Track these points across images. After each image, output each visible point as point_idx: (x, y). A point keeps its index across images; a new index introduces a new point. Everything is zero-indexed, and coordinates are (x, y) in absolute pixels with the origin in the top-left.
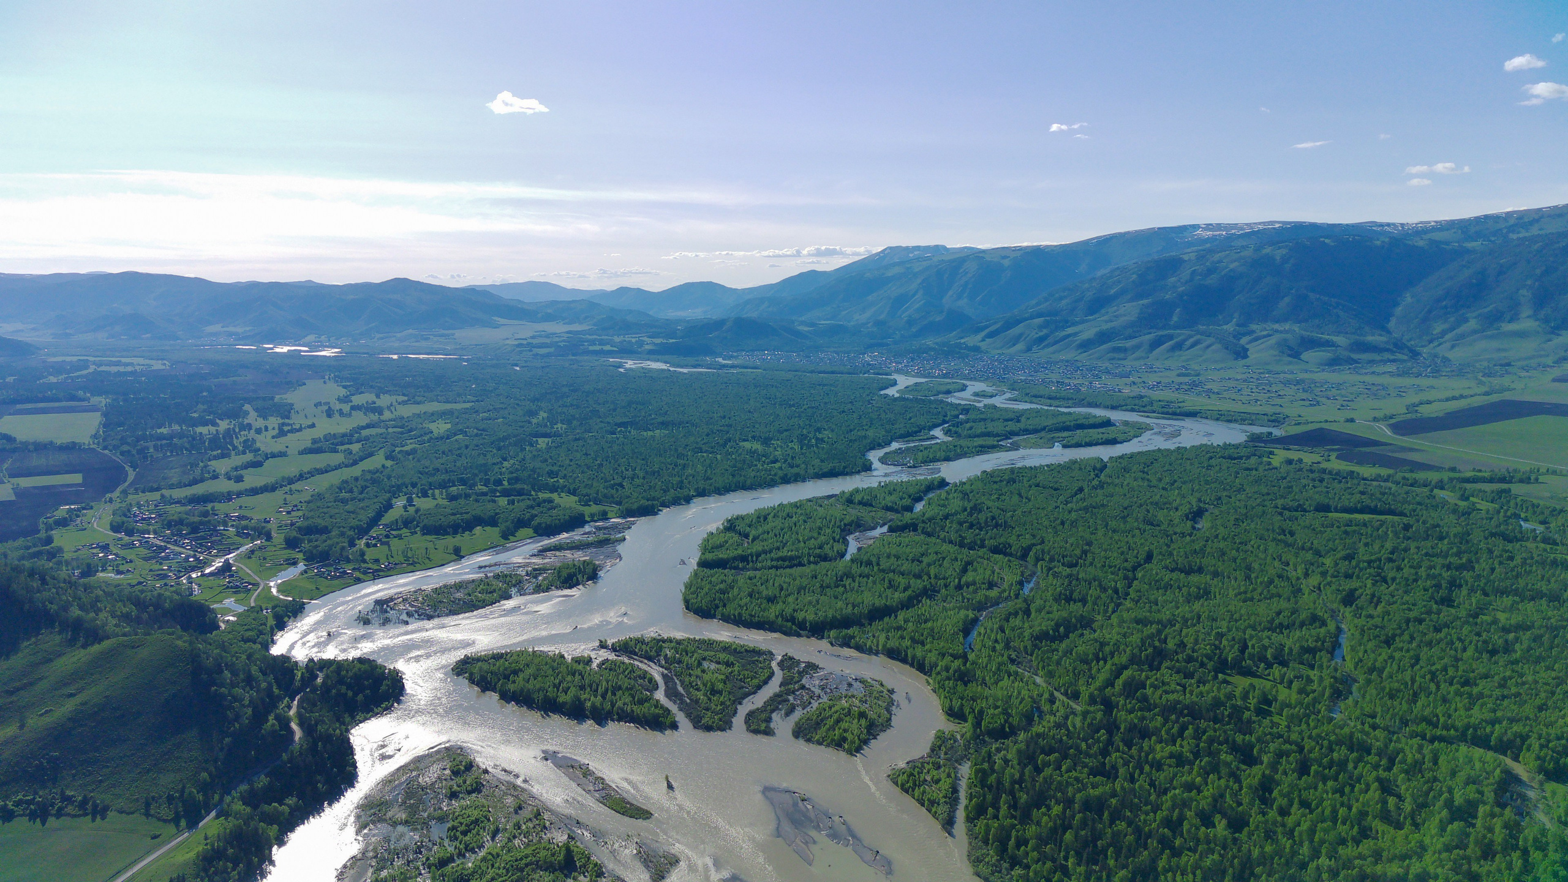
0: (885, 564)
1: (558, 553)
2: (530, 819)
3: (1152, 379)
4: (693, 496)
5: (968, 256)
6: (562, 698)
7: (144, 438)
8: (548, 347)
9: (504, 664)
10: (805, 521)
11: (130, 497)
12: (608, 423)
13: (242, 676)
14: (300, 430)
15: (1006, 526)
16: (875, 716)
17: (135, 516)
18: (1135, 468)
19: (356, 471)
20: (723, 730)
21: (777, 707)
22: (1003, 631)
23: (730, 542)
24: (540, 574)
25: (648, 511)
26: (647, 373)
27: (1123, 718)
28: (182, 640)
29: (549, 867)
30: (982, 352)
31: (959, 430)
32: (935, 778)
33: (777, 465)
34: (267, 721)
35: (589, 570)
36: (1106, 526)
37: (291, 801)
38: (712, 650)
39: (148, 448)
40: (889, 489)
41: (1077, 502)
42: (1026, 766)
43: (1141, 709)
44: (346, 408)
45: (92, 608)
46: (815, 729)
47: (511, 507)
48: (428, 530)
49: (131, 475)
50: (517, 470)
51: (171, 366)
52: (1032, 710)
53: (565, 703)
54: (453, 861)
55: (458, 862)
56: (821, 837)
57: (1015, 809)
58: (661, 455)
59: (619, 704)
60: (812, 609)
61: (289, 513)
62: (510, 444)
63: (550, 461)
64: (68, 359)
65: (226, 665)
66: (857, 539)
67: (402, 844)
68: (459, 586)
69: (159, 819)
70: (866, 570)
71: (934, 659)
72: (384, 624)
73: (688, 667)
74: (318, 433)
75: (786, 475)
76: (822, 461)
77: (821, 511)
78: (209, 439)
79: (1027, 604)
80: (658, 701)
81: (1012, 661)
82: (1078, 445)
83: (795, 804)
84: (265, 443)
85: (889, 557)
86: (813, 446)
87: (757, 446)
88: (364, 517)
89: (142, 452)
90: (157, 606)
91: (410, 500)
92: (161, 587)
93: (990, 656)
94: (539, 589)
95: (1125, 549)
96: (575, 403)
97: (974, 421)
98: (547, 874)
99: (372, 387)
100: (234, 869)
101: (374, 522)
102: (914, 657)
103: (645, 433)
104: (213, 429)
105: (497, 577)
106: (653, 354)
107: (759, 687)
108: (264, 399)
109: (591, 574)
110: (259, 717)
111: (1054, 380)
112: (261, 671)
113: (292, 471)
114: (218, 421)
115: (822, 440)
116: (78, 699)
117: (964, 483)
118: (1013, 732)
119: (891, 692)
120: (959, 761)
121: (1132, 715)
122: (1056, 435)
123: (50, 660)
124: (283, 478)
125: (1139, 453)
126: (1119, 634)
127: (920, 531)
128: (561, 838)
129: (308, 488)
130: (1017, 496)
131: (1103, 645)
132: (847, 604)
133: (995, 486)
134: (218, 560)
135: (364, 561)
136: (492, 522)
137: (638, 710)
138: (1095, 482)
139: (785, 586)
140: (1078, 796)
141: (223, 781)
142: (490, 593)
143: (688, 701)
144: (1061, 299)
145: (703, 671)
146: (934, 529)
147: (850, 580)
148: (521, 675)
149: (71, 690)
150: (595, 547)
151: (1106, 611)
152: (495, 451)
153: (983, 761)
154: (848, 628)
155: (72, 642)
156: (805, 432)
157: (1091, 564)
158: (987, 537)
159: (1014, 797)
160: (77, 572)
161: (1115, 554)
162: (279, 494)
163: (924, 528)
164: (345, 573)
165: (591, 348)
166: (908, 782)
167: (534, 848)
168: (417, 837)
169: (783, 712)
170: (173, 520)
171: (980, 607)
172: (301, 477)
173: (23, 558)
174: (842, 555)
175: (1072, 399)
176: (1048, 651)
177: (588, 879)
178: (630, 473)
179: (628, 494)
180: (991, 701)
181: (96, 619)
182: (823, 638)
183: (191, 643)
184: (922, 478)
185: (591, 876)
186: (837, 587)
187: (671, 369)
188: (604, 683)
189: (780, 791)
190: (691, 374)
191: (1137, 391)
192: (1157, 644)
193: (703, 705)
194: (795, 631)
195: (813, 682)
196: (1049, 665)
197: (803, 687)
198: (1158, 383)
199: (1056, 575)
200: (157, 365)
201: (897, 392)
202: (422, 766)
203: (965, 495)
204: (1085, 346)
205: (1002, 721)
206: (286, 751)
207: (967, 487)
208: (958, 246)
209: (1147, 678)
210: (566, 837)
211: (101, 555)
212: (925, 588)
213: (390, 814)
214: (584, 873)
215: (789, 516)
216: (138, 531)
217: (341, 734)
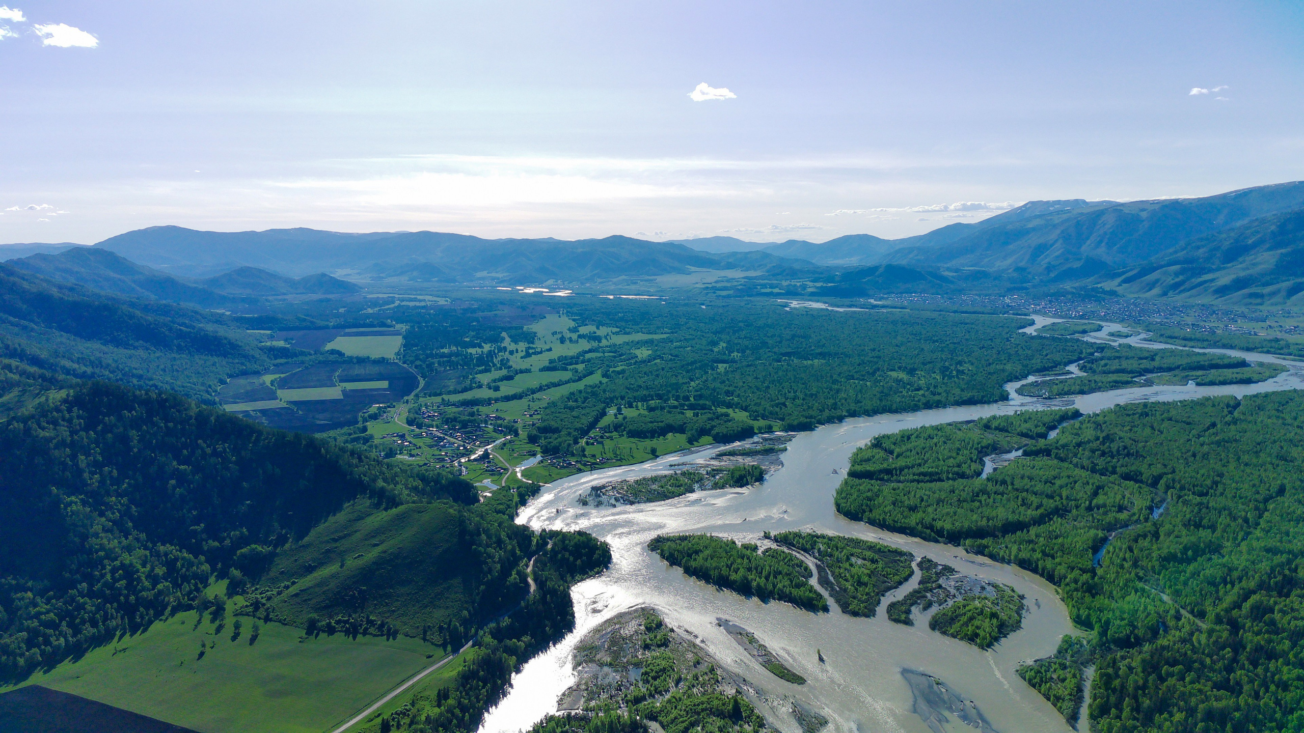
0: (1018, 484)
1: (731, 458)
2: (706, 673)
3: (1289, 324)
4: (846, 416)
5: (1106, 209)
6: (733, 577)
7: (432, 356)
8: (726, 290)
9: (688, 545)
10: (945, 443)
11: (421, 399)
12: (775, 353)
13: (494, 539)
14: (541, 352)
15: (1138, 455)
16: (1006, 618)
17: (424, 413)
18: (1269, 406)
19: (580, 385)
20: (867, 616)
21: (916, 602)
22: (1131, 550)
23: (877, 457)
24: (717, 474)
25: (807, 427)
26: (808, 312)
27: (1250, 638)
28: (452, 509)
29: (720, 714)
30: (1118, 295)
31: (1094, 366)
32: (1061, 677)
33: (921, 392)
34: (511, 575)
35: (757, 473)
36: (1239, 458)
37: (526, 639)
38: (859, 548)
39: (434, 363)
40: (1025, 417)
41: (1210, 436)
42: (1150, 674)
43: (1267, 632)
44: (574, 336)
45: (392, 481)
46: (950, 623)
47: (695, 419)
48: (633, 434)
49: (422, 383)
50: (701, 389)
51: (451, 303)
52: (1158, 625)
53: (735, 582)
54: (645, 700)
55: (650, 701)
56: (953, 717)
57: (1138, 712)
58: (818, 381)
59: (780, 586)
60: (949, 520)
61: (531, 416)
62: (696, 368)
63: (727, 382)
64: (381, 296)
65: (483, 529)
66: (993, 461)
67: (607, 681)
68: (654, 480)
69: (433, 644)
70: (1001, 489)
71: (1063, 571)
72: (597, 506)
73: (838, 561)
74: (554, 355)
75: (928, 401)
76: (962, 390)
77: (960, 434)
78: (477, 358)
79: (1156, 527)
80: (812, 587)
81: (1140, 579)
82: (1212, 383)
83: (930, 687)
84: (516, 362)
85: (1022, 478)
86: (954, 376)
87: (902, 375)
88: (585, 421)
89: (430, 366)
90: (437, 482)
91: (619, 410)
92: (440, 468)
93: (1118, 573)
94: (716, 486)
95: (1257, 482)
96: (748, 335)
97: (1109, 359)
98: (719, 719)
99: (593, 320)
100: (483, 687)
101: (592, 425)
102: (1043, 570)
103: (805, 362)
104: (479, 350)
105: (683, 474)
106: (814, 296)
107: (900, 583)
108: (516, 328)
109: (758, 477)
110: (505, 572)
111: (1190, 323)
112: (508, 536)
113: (535, 384)
114: (483, 344)
115: (963, 372)
116: (380, 549)
117: (1098, 415)
118: (1139, 642)
119: (1022, 597)
120: (1085, 664)
121: (1259, 637)
122: (1191, 373)
123: (363, 518)
124: (528, 390)
125: (1274, 393)
126: (1247, 560)
127: (1053, 456)
128: (730, 691)
129: (546, 397)
130: (1149, 429)
131: (1230, 570)
132: (982, 518)
133: (1128, 419)
134: (480, 450)
135: (585, 456)
136: (681, 429)
137: (795, 592)
138: (1228, 418)
139: (925, 498)
140: (1201, 706)
141: (479, 618)
142: (678, 486)
143: (838, 589)
144: (1198, 248)
145: (851, 565)
146: (1067, 455)
147: (985, 496)
148: (701, 555)
149: (375, 541)
150: (762, 455)
151: (1235, 539)
152: (684, 373)
153: (1108, 665)
154: (982, 537)
155: (377, 506)
156: (947, 364)
157: (1222, 494)
158: (1119, 464)
159: (1137, 701)
160: (383, 454)
161: (1247, 486)
162: (525, 401)
163: (1057, 453)
164: (570, 464)
165: (763, 291)
166: (1035, 678)
167: (709, 697)
168: (618, 677)
169: (921, 606)
170: (450, 418)
171: (1110, 528)
172: (541, 389)
173: (346, 442)
174: (979, 474)
175: (1207, 340)
176: (1176, 572)
177: (752, 728)
178: (792, 395)
179: (790, 412)
180: (1117, 613)
181: (394, 490)
182: (959, 545)
183: (459, 511)
184: (1057, 408)
185: (754, 726)
186: (973, 501)
187: (829, 308)
188: (767, 568)
189: (917, 674)
190: (846, 313)
191: (1273, 334)
192: (1287, 572)
193: (850, 594)
194: (934, 537)
195: (950, 584)
196: (1176, 585)
197: (940, 587)
198: (1295, 327)
199: (1185, 503)
200: (442, 302)
201: (1035, 331)
202: (623, 620)
203: (1098, 426)
204: (1222, 291)
205: (1128, 632)
206: (523, 599)
207: (1100, 419)
208: (1097, 200)
209: (1276, 603)
210: (734, 691)
211: (399, 442)
212: (1057, 507)
213: (598, 657)
214: (748, 723)
215: (930, 437)
216: (425, 425)
217: (564, 590)
